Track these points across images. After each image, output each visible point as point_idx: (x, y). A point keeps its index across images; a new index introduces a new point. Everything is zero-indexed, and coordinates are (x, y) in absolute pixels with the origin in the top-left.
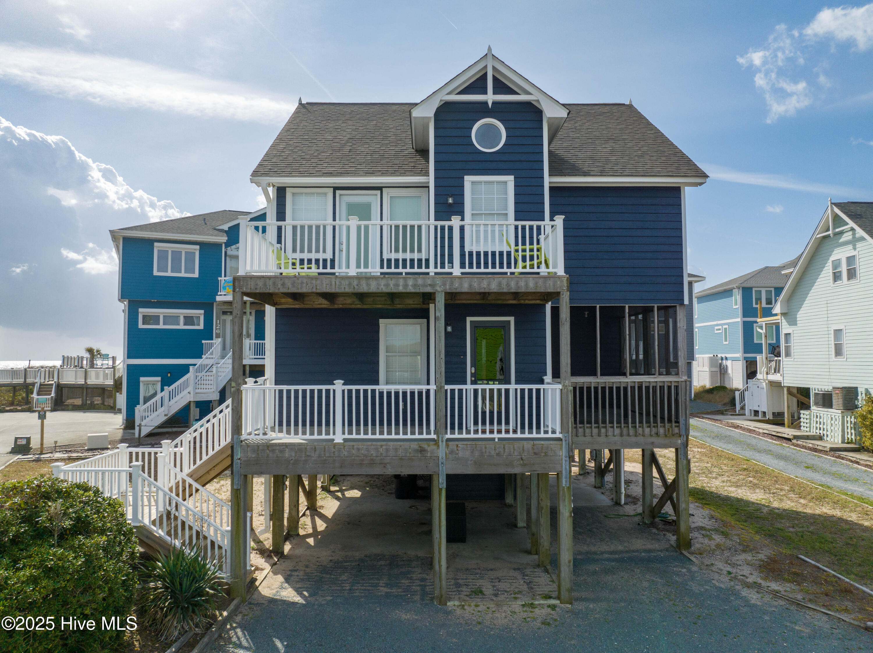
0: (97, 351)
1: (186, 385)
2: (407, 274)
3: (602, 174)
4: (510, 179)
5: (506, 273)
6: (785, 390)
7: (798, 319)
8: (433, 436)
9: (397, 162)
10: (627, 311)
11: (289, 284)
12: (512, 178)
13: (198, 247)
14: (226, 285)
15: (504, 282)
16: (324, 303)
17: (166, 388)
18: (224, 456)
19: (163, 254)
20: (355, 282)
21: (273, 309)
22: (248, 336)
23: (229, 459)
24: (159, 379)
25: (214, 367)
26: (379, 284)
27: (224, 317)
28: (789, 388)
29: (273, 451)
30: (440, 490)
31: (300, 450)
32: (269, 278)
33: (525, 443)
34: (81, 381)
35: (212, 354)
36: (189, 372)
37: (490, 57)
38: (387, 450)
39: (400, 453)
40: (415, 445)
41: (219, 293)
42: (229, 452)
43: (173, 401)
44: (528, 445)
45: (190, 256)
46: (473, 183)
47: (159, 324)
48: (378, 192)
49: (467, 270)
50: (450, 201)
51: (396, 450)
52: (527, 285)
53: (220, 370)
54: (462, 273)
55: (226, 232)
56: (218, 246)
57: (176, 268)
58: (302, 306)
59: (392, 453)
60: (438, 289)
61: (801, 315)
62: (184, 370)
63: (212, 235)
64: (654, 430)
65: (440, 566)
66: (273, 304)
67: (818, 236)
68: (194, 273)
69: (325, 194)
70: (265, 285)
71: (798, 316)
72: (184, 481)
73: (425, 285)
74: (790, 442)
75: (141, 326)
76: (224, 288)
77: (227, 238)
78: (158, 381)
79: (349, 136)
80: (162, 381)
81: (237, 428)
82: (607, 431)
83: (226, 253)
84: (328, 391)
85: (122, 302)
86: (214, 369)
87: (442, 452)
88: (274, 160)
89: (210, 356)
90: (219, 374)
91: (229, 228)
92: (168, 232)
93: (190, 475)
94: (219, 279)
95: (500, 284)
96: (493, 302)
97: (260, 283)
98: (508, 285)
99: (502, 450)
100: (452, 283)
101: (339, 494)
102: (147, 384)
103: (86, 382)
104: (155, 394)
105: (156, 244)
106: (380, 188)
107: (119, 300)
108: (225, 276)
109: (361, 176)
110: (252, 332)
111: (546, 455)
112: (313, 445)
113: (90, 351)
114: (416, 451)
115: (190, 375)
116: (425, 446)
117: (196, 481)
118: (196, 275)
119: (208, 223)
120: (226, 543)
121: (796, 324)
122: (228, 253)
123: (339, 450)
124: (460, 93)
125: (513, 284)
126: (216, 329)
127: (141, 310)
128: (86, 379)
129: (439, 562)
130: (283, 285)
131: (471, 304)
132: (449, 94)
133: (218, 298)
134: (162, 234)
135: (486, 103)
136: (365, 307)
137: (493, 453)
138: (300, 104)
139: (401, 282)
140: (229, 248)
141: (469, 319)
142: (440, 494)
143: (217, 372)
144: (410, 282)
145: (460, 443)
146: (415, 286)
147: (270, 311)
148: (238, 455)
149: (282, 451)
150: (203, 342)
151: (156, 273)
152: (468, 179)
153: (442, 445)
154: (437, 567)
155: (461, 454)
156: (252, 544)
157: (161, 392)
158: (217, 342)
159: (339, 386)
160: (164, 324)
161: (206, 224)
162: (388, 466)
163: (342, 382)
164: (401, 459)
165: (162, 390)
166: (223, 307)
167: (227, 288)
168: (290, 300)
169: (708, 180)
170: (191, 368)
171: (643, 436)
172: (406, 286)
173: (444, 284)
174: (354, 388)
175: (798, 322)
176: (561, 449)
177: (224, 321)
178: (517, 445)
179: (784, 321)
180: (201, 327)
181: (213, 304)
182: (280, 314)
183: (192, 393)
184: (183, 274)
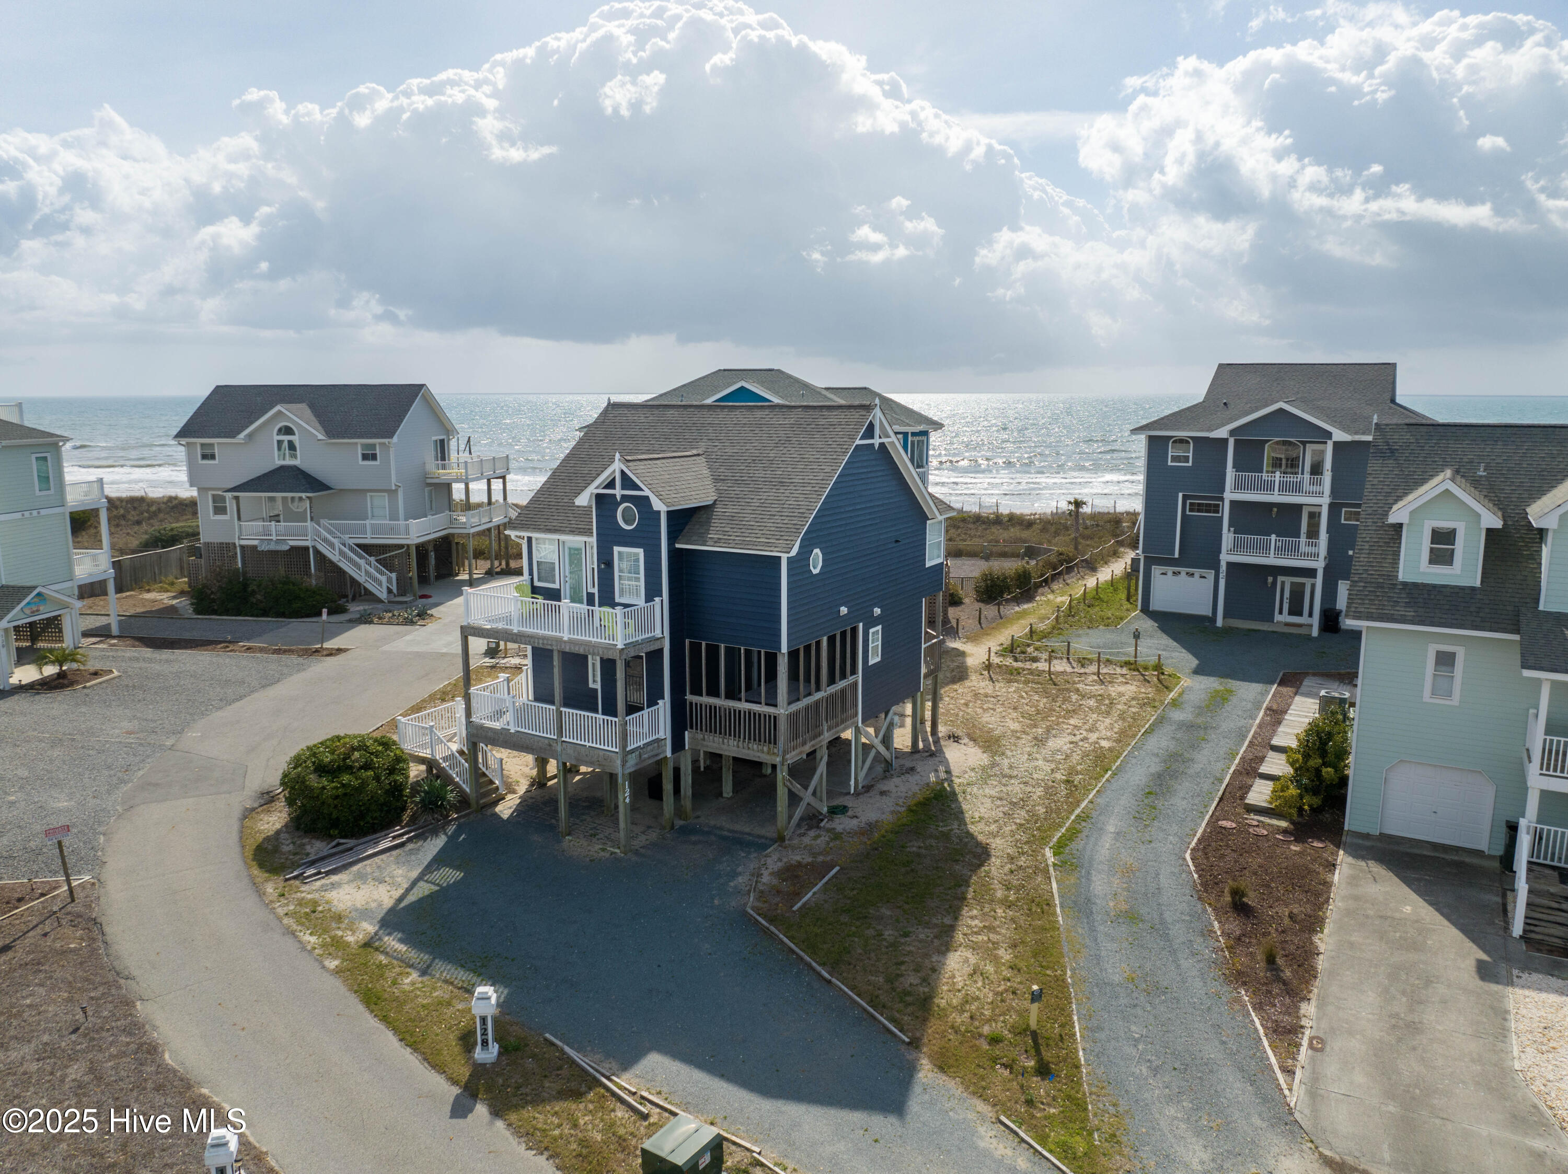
3: (716, 543)
8: (556, 737)
12: (642, 550)
29: (484, 731)
31: (495, 733)
38: (534, 741)
39: (540, 744)
40: (547, 741)
44: (601, 753)
46: (619, 552)
51: (538, 742)
64: (759, 747)
69: (554, 541)
81: (469, 714)
87: (559, 748)
99: (588, 753)
109: (566, 534)
111: (610, 761)
112: (501, 732)
114: (547, 745)
116: (551, 742)
123: (512, 737)
124: (604, 488)
132: (596, 488)
145: (568, 745)
148: (469, 730)
149: (487, 732)
152: (616, 549)
153: (559, 744)
155: (568, 751)
162: (534, 751)
164: (540, 748)
171: (753, 750)
178: (596, 751)
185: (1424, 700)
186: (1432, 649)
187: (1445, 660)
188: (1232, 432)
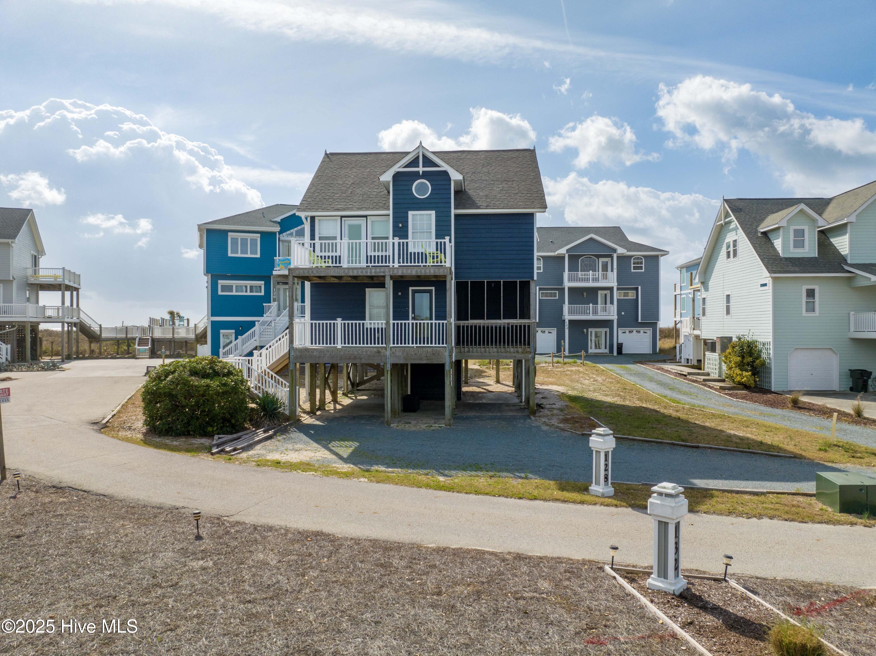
0: (177, 314)
1: (254, 334)
2: (372, 266)
3: (487, 207)
4: (433, 213)
5: (421, 266)
6: (702, 341)
7: (709, 287)
8: (384, 345)
9: (376, 201)
10: (502, 283)
11: (315, 272)
12: (434, 212)
13: (259, 235)
14: (280, 263)
15: (419, 270)
16: (336, 281)
17: (239, 337)
18: (285, 358)
19: (235, 241)
20: (347, 271)
21: (309, 283)
22: (297, 300)
23: (288, 360)
24: (234, 331)
25: (273, 322)
26: (358, 272)
27: (278, 286)
28: (705, 340)
29: (308, 352)
30: (388, 371)
31: (321, 352)
32: (306, 269)
33: (428, 349)
34: (170, 336)
35: (270, 313)
36: (255, 326)
37: (421, 147)
38: (362, 352)
39: (369, 353)
40: (375, 350)
41: (275, 269)
42: (288, 356)
43: (244, 347)
44: (429, 350)
45: (253, 241)
46: (413, 215)
47: (232, 291)
48: (365, 219)
49: (402, 264)
50: (400, 225)
51: (366, 352)
52: (430, 272)
53: (276, 325)
54: (399, 266)
55: (279, 223)
56: (273, 234)
57: (244, 251)
58: (324, 282)
59: (364, 353)
60: (387, 274)
61: (711, 283)
62: (252, 324)
63: (269, 226)
64: (516, 350)
65: (387, 407)
66: (309, 281)
67: (718, 224)
68: (257, 254)
69: (336, 220)
70: (304, 272)
71: (710, 284)
72: (265, 371)
73: (380, 272)
74: (685, 377)
75: (220, 293)
76: (279, 265)
77: (280, 229)
78: (233, 333)
79: (352, 181)
80: (236, 333)
81: (291, 341)
82: (489, 350)
83: (279, 238)
84: (334, 324)
85: (207, 276)
86: (273, 324)
87: (388, 353)
88: (309, 200)
89: (269, 315)
90: (276, 327)
91: (281, 220)
92: (237, 225)
93: (268, 368)
94: (275, 258)
95: (417, 271)
96: (423, 279)
97: (301, 271)
98: (421, 272)
99: (417, 352)
100: (393, 271)
101: (354, 398)
102: (225, 336)
103: (173, 337)
104: (231, 342)
105: (229, 234)
106: (366, 216)
107: (205, 274)
108: (279, 256)
109: (355, 211)
110: (299, 297)
111: (438, 355)
112: (327, 350)
113: (172, 313)
114: (376, 352)
115: (256, 328)
116: (380, 350)
117: (271, 371)
118: (258, 256)
119: (265, 216)
120: (287, 402)
121: (708, 291)
122: (281, 238)
123: (339, 352)
124: (405, 167)
125: (423, 271)
126: (273, 295)
127: (220, 281)
128: (173, 334)
129: (387, 405)
130: (312, 272)
131: (410, 281)
132: (399, 168)
133: (275, 273)
134: (234, 226)
135: (419, 172)
136: (358, 282)
137: (413, 353)
138: (326, 154)
139: (369, 271)
140: (281, 235)
141: (411, 289)
142: (387, 373)
143: (275, 326)
144: (373, 271)
145: (397, 349)
146: (375, 272)
147: (307, 284)
148: (292, 354)
149: (312, 352)
150: (264, 304)
151: (230, 255)
152: (411, 213)
153: (389, 350)
154: (386, 407)
155: (397, 354)
156: (299, 410)
157: (236, 340)
158: (274, 305)
159: (339, 321)
160: (236, 292)
161: (264, 217)
162: (363, 359)
163: (341, 319)
164: (369, 356)
165: (236, 338)
166: (278, 279)
167: (281, 265)
168: (318, 279)
169: (547, 210)
170: (256, 323)
171: (510, 352)
172: (371, 272)
173: (390, 272)
174: (346, 322)
175: (709, 289)
176: (446, 352)
177: (279, 289)
178: (424, 349)
179: (702, 288)
180: (262, 293)
181: (270, 277)
182: (313, 286)
183: (258, 340)
184: (249, 255)
185: (803, 315)
186: (805, 288)
187: (811, 293)
188: (568, 251)
